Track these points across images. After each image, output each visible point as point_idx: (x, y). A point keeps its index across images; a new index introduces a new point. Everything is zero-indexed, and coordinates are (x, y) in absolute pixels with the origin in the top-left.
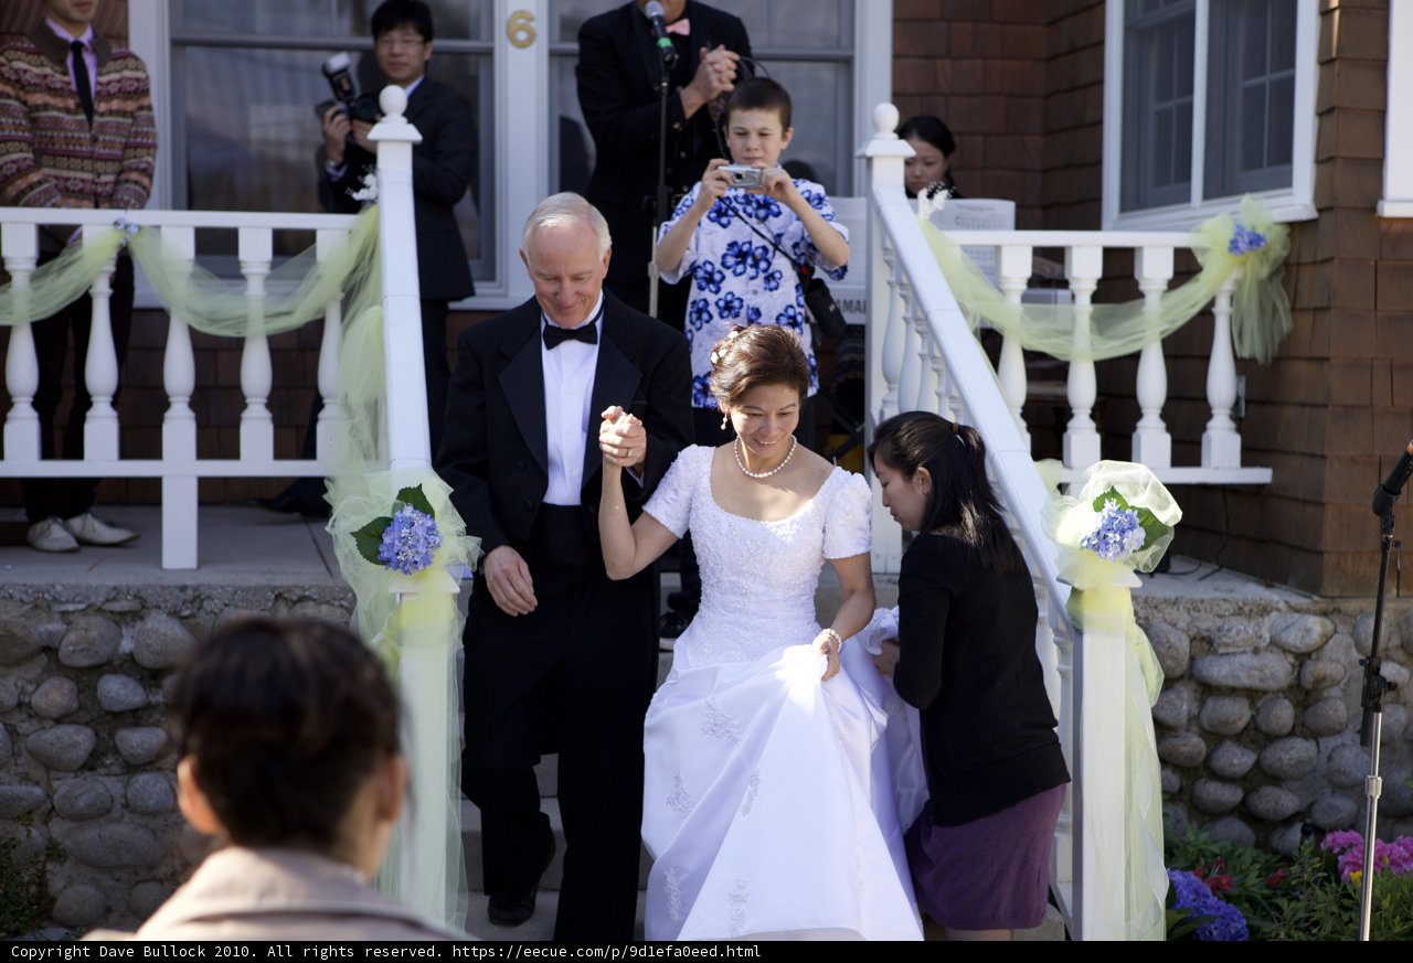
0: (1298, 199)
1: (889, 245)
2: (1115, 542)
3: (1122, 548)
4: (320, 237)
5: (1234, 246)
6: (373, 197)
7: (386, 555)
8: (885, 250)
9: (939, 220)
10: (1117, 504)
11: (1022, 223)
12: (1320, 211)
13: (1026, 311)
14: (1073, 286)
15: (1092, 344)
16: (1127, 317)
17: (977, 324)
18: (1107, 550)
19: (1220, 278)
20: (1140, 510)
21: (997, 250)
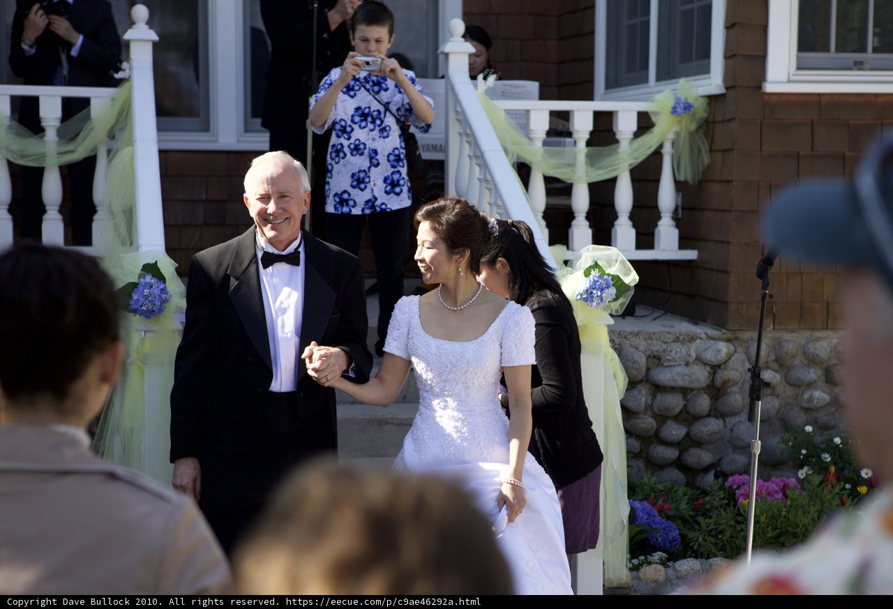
0: (714, 82)
1: (459, 109)
2: (597, 296)
3: (602, 300)
4: (93, 102)
5: (674, 111)
6: (127, 77)
7: (134, 307)
8: (457, 112)
9: (491, 94)
10: (599, 272)
11: (543, 96)
12: (727, 88)
13: (546, 152)
14: (575, 135)
15: (587, 172)
16: (609, 155)
17: (515, 159)
18: (592, 301)
19: (666, 130)
20: (613, 276)
21: (528, 112)
